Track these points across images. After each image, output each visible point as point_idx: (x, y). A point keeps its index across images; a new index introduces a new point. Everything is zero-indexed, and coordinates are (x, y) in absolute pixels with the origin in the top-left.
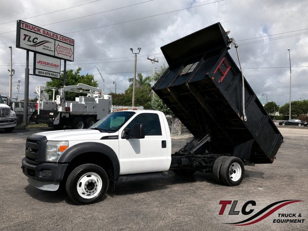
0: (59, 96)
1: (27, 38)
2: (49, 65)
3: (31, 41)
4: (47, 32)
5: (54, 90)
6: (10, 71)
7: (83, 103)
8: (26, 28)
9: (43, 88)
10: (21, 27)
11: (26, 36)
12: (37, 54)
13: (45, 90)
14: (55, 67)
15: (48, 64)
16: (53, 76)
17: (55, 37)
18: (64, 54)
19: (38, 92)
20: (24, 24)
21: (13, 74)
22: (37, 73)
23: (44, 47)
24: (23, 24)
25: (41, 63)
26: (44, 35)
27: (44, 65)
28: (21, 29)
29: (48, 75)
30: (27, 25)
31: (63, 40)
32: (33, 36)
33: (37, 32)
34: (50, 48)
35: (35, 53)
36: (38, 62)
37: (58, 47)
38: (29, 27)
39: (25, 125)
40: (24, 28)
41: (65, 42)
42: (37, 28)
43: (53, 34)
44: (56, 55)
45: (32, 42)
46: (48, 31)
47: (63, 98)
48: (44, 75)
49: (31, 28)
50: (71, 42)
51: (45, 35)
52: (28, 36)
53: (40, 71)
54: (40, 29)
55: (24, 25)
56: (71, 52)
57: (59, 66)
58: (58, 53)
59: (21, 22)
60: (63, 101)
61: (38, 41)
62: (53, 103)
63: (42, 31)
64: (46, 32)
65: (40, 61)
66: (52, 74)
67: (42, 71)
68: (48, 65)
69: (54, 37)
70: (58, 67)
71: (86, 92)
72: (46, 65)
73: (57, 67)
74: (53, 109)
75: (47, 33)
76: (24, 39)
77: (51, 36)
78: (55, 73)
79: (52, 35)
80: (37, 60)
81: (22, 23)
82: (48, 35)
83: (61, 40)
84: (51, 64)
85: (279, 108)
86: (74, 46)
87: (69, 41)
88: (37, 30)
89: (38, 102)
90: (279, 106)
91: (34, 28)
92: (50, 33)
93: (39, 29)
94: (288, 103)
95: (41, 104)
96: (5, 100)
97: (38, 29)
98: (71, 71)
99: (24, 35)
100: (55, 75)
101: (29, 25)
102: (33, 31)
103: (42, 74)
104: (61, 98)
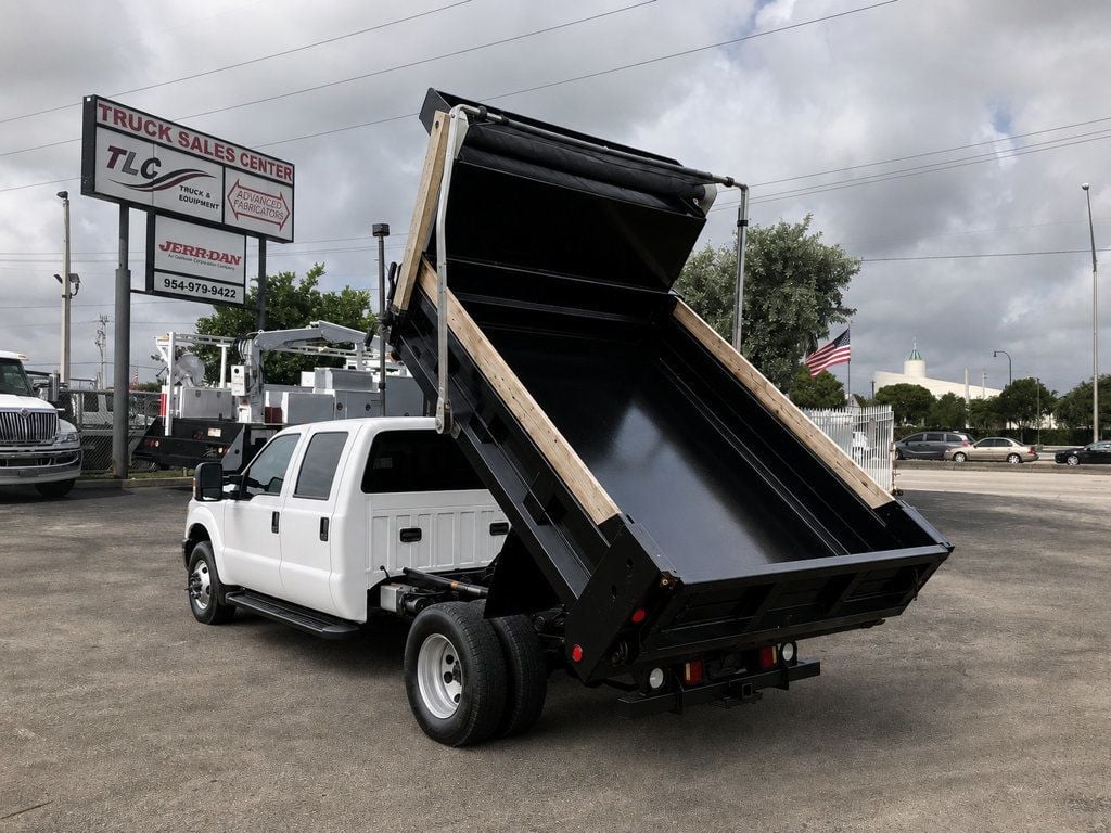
0: (241, 368)
1: (122, 159)
2: (203, 257)
3: (135, 172)
4: (197, 139)
5: (224, 347)
6: (61, 281)
7: (330, 391)
8: (116, 122)
9: (185, 338)
10: (100, 120)
11: (116, 152)
12: (159, 219)
13: (190, 349)
14: (223, 263)
15: (200, 252)
16: (218, 297)
17: (225, 154)
18: (257, 215)
19: (163, 356)
20: (110, 109)
21: (73, 291)
22: (159, 284)
23: (184, 194)
24: (106, 109)
25: (174, 250)
26: (184, 149)
27: (185, 256)
28: (98, 129)
29: (200, 294)
30: (122, 112)
31: (252, 167)
32: (144, 151)
33: (156, 138)
34: (205, 194)
35: (153, 213)
36: (162, 247)
37: (237, 190)
38: (127, 121)
39: (119, 474)
40: (110, 122)
41: (262, 173)
42: (157, 122)
43: (217, 146)
44: (231, 221)
45: (139, 172)
46: (197, 135)
47: (255, 377)
48: (186, 292)
49: (135, 125)
50: (283, 174)
51: (188, 149)
52: (124, 152)
53: (171, 277)
54: (168, 129)
55: (111, 114)
56: (283, 210)
57: (241, 262)
58: (237, 214)
59: (99, 101)
60: (257, 385)
61: (162, 172)
62: (219, 394)
63: (174, 133)
64: (192, 137)
65: (169, 243)
66: (214, 291)
67: (179, 279)
68: (200, 258)
69: (222, 158)
70: (237, 263)
71: (338, 353)
72: (193, 257)
73: (233, 265)
74: (221, 415)
75: (194, 143)
76: (111, 165)
77: (212, 154)
78: (225, 286)
79: (211, 149)
80: (160, 240)
81: (101, 106)
82: (199, 147)
83: (246, 165)
84: (212, 253)
85: (1054, 400)
86: (292, 186)
87: (274, 168)
88: (157, 130)
89: (165, 390)
90: (1054, 392)
91: (147, 123)
92: (206, 141)
93: (165, 126)
94: (1087, 382)
95: (174, 399)
96: (43, 386)
97: (161, 126)
98: (288, 278)
99: (111, 149)
100: (224, 292)
101: (128, 112)
102: (142, 133)
103: (178, 291)
104: (247, 375)
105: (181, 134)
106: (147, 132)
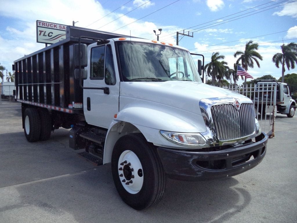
1: (42, 33)
8: (43, 25)
10: (38, 25)
20: (41, 22)
24: (40, 23)
26: (60, 29)
28: (38, 27)
32: (48, 31)
33: (53, 28)
38: (45, 25)
40: (41, 26)
42: (53, 24)
46: (64, 26)
49: (48, 25)
51: (62, 29)
52: (43, 31)
54: (56, 25)
55: (41, 24)
61: (53, 35)
63: (58, 26)
76: (40, 35)
81: (39, 22)
82: (65, 28)
88: (53, 26)
91: (51, 25)
101: (45, 23)
102: (49, 27)
105: (60, 26)
106: (51, 27)
